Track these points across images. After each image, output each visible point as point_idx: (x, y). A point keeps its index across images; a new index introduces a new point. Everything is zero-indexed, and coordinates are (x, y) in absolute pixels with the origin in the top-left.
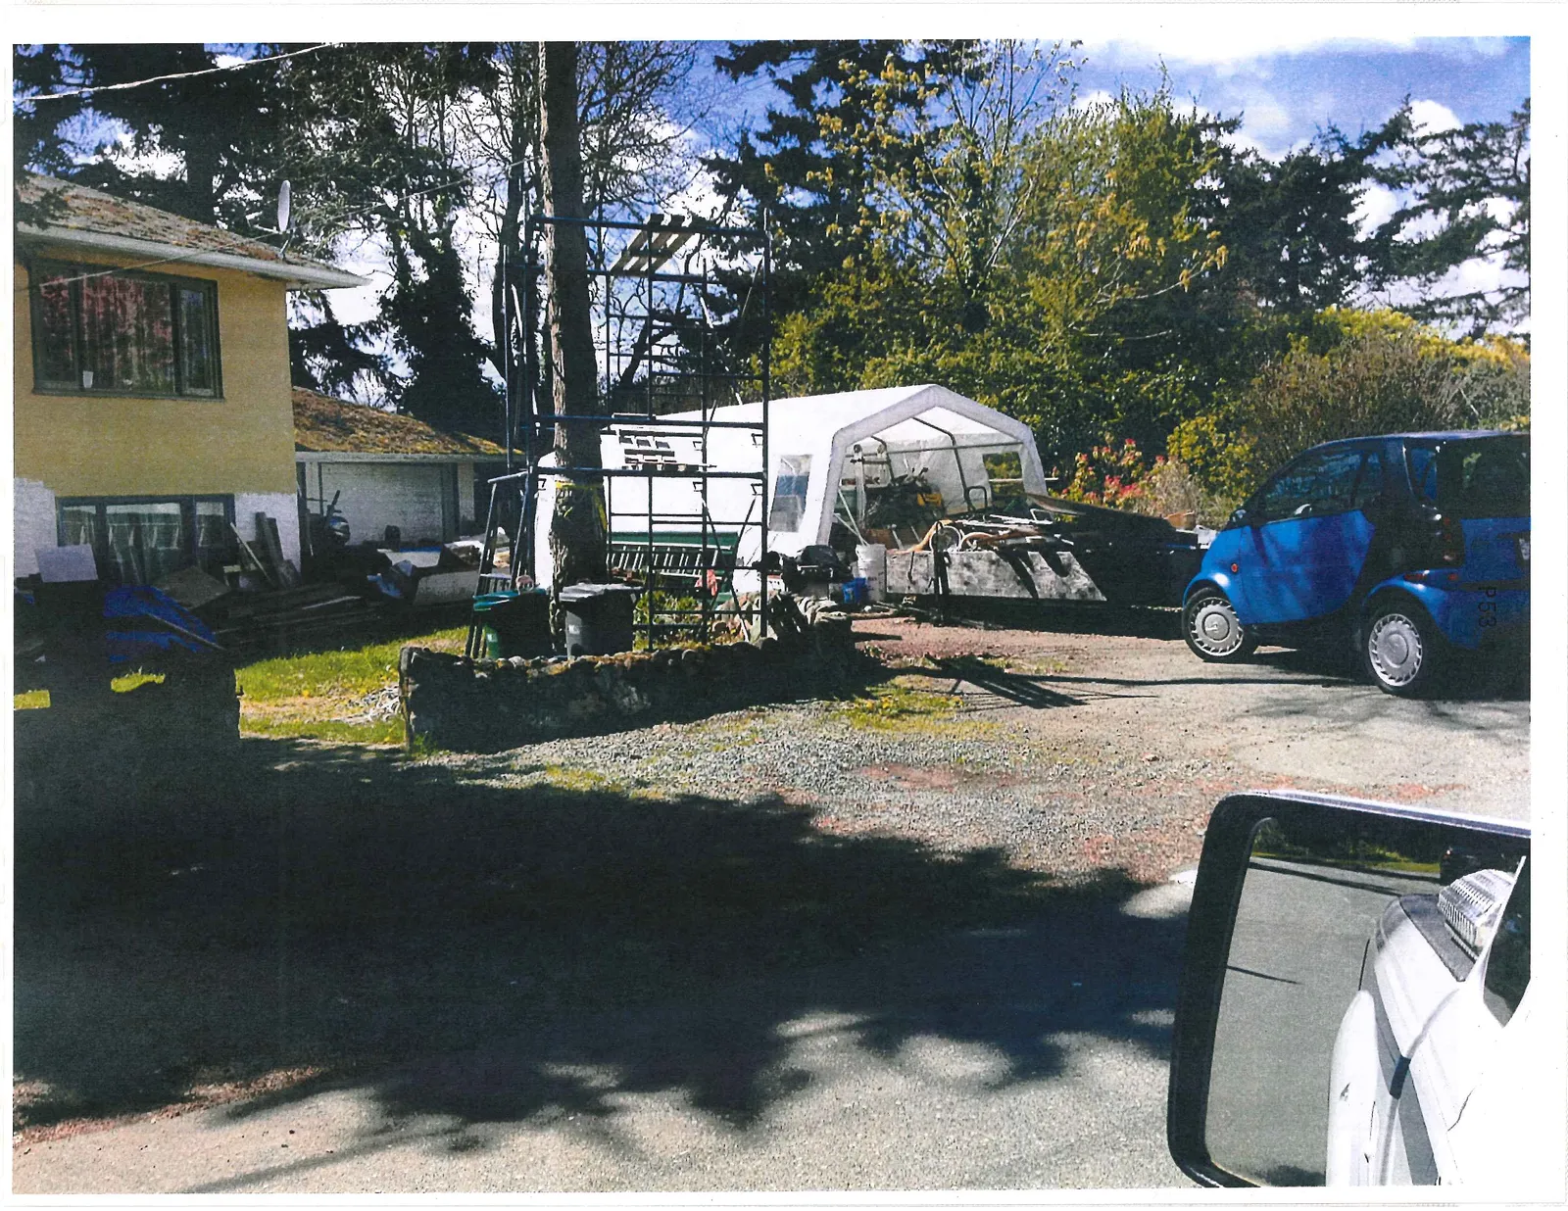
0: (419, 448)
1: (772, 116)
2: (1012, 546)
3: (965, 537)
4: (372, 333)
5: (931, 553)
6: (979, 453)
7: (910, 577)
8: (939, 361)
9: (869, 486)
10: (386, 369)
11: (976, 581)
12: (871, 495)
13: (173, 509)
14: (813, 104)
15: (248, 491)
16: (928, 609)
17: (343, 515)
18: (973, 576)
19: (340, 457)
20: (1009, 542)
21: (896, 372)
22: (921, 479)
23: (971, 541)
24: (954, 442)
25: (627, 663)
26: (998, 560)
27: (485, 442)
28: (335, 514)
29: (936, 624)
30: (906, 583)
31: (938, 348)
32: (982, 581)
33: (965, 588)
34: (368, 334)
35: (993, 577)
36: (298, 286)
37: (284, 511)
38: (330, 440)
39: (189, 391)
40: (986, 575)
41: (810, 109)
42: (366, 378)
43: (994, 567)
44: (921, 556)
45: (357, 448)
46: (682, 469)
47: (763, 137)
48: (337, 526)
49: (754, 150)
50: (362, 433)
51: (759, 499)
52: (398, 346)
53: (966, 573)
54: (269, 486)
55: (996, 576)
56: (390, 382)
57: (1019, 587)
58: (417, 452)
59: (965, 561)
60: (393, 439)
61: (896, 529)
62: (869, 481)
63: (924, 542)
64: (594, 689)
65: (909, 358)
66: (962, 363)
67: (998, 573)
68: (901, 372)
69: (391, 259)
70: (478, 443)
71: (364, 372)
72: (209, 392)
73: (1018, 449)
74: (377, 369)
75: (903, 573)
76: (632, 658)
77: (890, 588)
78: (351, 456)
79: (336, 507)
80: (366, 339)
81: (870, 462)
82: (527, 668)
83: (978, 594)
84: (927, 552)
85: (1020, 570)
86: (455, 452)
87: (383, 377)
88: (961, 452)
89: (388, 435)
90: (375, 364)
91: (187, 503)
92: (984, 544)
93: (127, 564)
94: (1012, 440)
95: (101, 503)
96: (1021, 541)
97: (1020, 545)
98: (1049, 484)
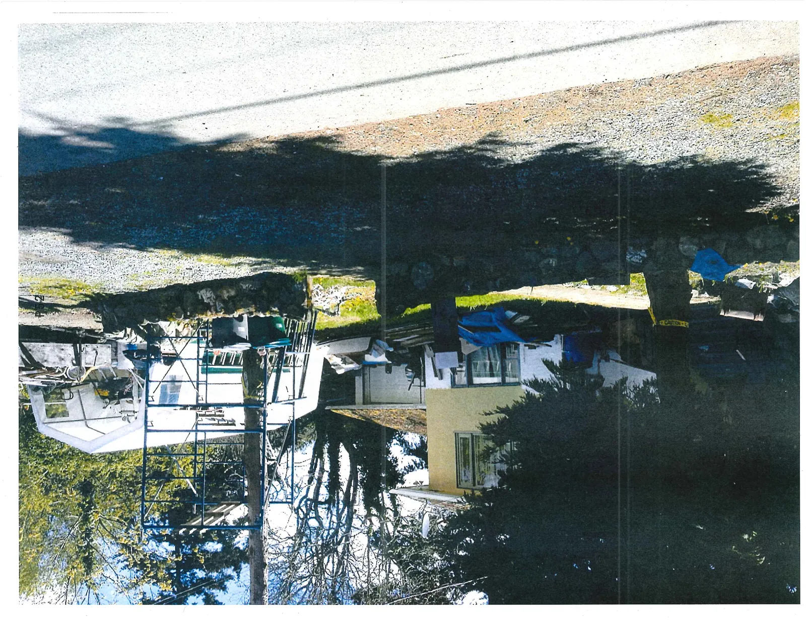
0: (377, 412)
1: (224, 589)
2: (33, 370)
3: (64, 374)
4: (412, 466)
5: (83, 365)
6: (71, 418)
7: (97, 352)
8: (103, 465)
9: (131, 399)
10: (404, 449)
11: (56, 351)
12: (129, 395)
13: (477, 380)
14: (204, 596)
15: (445, 390)
16: (86, 336)
17: (407, 379)
18: (58, 353)
19: (410, 407)
20: (35, 372)
21: (128, 459)
22: (106, 403)
23: (59, 372)
24: (86, 422)
25: (209, 313)
26: (43, 362)
27: (350, 416)
28: (410, 379)
29: (80, 329)
30: (99, 350)
31: (103, 473)
32: (53, 350)
33: (63, 347)
34: (414, 465)
35: (46, 352)
36: (423, 488)
37: (432, 381)
38: (416, 415)
39: (469, 436)
40: (50, 354)
41: (206, 594)
42: (413, 444)
43: (45, 359)
44: (90, 364)
45: (404, 411)
46: (189, 408)
47: (230, 577)
48: (410, 374)
49: (234, 570)
50: (403, 418)
51: (150, 394)
52: (396, 460)
53: (62, 355)
54: (437, 391)
55: (44, 354)
56: (403, 442)
57: (30, 348)
58: (378, 410)
59: (63, 361)
60: (390, 416)
61: (114, 377)
62: (131, 402)
63: (89, 371)
64: (224, 301)
65: (119, 467)
66: (91, 465)
67: (42, 355)
68: (123, 459)
69: (400, 503)
70: (353, 415)
71: (414, 447)
72: (461, 436)
73: (48, 420)
74: (408, 448)
75: (101, 354)
76: (207, 315)
77: (109, 347)
78: (405, 407)
79: (410, 383)
80: (415, 463)
81: (130, 411)
82: (256, 311)
83: (55, 344)
84: (87, 366)
85: (30, 357)
86: (362, 410)
87: (406, 445)
88: (83, 418)
89: (392, 418)
90: (410, 452)
91: (470, 383)
92: (51, 370)
93: (494, 353)
94: (50, 425)
95: (503, 383)
96: (28, 372)
97: (30, 370)
98: (29, 401)
